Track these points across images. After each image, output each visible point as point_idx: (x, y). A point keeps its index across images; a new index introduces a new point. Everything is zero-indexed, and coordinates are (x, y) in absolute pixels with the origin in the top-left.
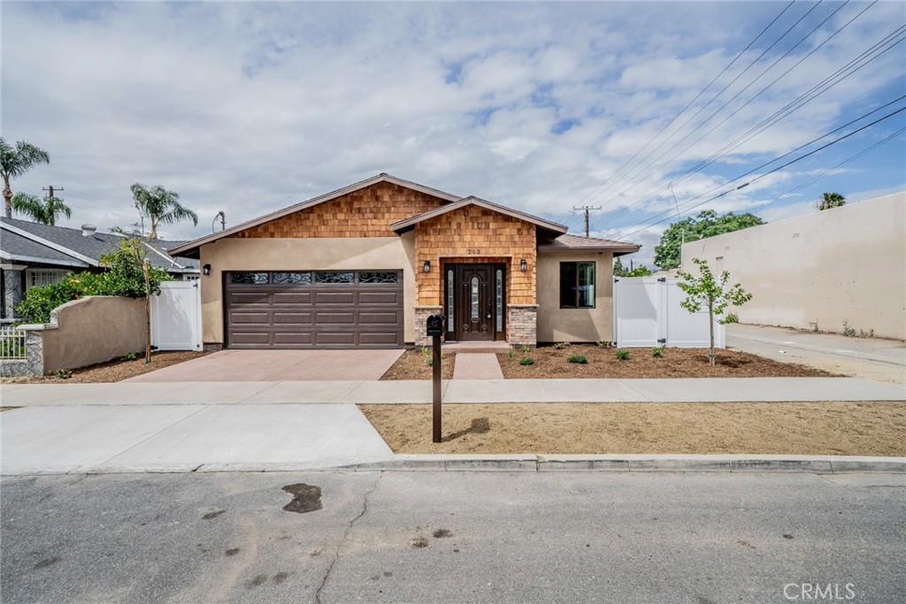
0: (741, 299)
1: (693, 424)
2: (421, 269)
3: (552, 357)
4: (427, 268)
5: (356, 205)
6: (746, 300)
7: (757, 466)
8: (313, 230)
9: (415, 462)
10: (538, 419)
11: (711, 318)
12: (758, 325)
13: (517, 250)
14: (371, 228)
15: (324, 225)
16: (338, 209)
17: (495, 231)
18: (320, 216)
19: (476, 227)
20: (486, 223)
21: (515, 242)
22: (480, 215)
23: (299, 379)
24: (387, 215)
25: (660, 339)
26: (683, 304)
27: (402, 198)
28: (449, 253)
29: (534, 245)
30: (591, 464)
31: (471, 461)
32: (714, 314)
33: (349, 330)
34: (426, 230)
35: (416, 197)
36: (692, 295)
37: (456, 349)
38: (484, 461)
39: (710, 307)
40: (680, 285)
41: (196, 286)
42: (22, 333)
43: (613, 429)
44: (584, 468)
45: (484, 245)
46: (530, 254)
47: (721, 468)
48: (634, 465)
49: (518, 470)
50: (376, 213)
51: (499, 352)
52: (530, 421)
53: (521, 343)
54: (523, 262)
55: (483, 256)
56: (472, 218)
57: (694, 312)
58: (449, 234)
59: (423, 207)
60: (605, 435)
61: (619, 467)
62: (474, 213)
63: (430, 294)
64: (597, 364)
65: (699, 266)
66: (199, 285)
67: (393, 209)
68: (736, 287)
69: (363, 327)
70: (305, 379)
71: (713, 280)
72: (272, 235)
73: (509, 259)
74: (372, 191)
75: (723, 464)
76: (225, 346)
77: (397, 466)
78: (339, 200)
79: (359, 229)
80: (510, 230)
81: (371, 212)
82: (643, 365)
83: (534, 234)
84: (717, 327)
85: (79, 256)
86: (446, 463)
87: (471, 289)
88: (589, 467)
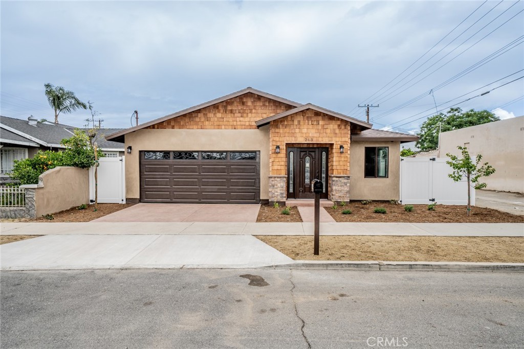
0: (488, 172)
1: (466, 247)
2: (273, 151)
3: (362, 210)
4: (278, 150)
5: (229, 108)
6: (492, 173)
7: (508, 269)
8: (200, 124)
9: (309, 264)
10: (370, 244)
11: (469, 185)
12: (495, 191)
13: (337, 139)
14: (239, 123)
15: (207, 121)
16: (217, 110)
17: (323, 126)
18: (205, 115)
19: (310, 123)
20: (317, 121)
21: (336, 134)
22: (313, 115)
23: (205, 221)
24: (250, 115)
25: (431, 199)
26: (450, 176)
27: (259, 104)
28: (292, 140)
29: (349, 136)
30: (411, 266)
31: (341, 264)
32: (471, 182)
33: (223, 191)
34: (277, 125)
35: (269, 102)
36: (457, 170)
37: (297, 204)
38: (349, 264)
39: (468, 178)
40: (448, 163)
41: (121, 160)
42: (21, 190)
43: (418, 249)
44: (406, 268)
45: (316, 135)
46: (346, 142)
47: (486, 269)
48: (435, 267)
49: (369, 269)
50: (243, 113)
51: (325, 206)
52: (365, 245)
53: (339, 200)
54: (341, 147)
55: (315, 142)
56: (308, 117)
57: (457, 180)
58: (292, 128)
59: (274, 109)
60: (414, 252)
61: (427, 268)
62: (309, 114)
63: (279, 167)
64: (393, 214)
65: (462, 151)
66: (124, 160)
67: (254, 111)
68: (486, 165)
69: (232, 189)
70: (208, 221)
71: (470, 160)
72: (173, 127)
73: (332, 145)
74: (239, 98)
75: (487, 268)
76: (140, 200)
77: (299, 267)
78: (218, 105)
79: (231, 123)
80: (333, 126)
81: (239, 113)
82: (423, 215)
83: (349, 128)
84: (473, 191)
85: (33, 139)
86: (327, 265)
87: (305, 164)
88: (409, 268)
